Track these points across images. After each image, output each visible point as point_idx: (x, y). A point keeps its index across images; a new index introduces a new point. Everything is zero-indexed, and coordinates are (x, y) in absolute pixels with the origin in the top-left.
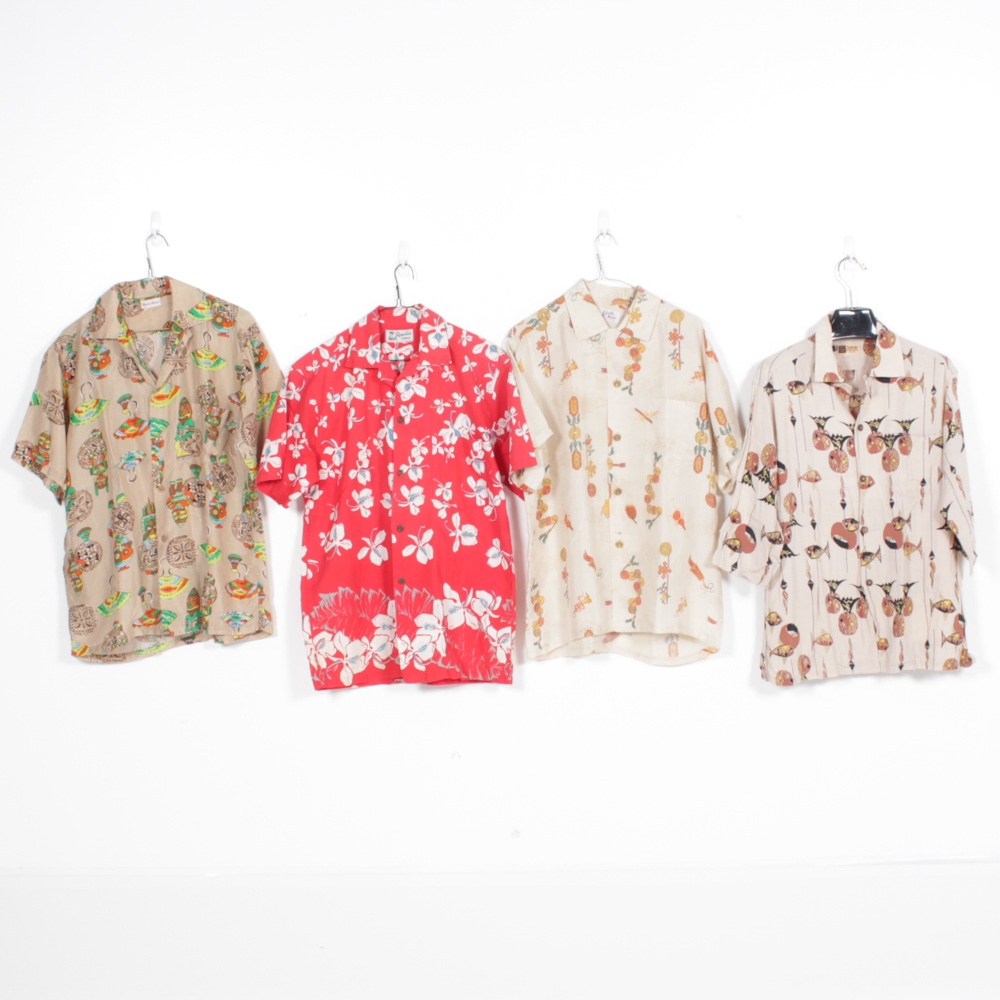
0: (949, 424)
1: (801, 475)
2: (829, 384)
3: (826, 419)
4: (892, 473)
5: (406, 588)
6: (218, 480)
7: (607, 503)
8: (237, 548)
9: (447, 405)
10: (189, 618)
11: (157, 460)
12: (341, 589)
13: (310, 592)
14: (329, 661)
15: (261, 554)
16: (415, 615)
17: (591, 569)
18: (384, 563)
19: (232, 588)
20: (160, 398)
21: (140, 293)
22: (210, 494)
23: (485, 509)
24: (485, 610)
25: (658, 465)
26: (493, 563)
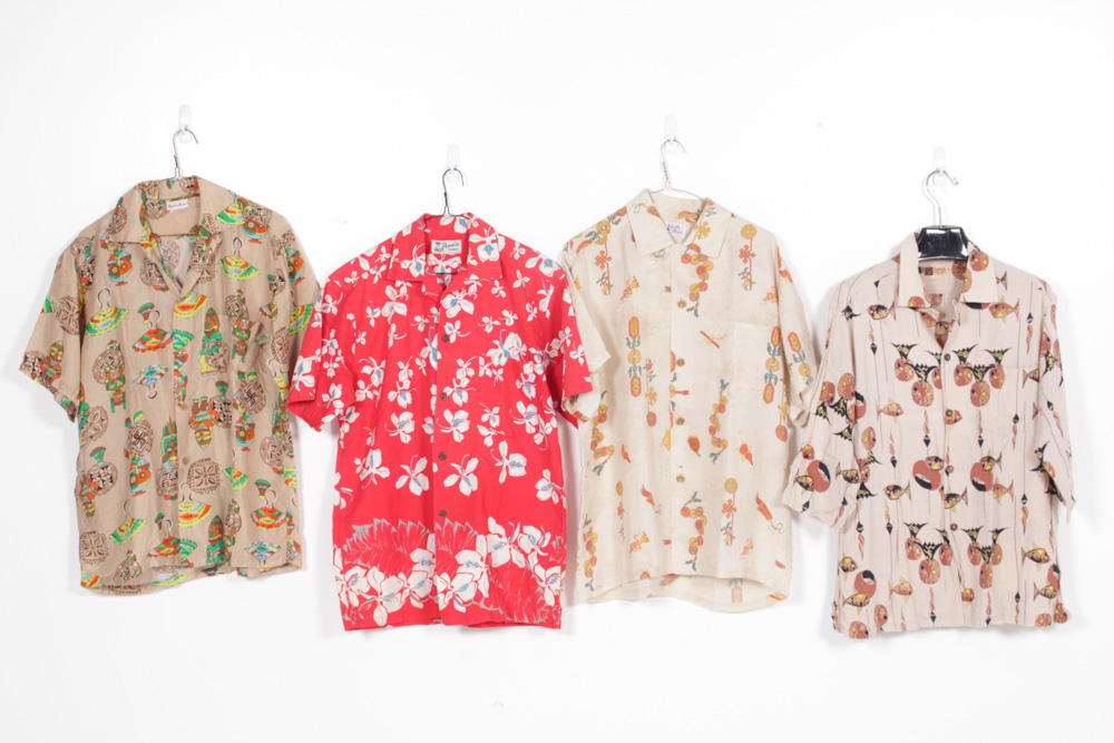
0: (1046, 356)
1: (881, 408)
2: (914, 308)
3: (909, 348)
4: (981, 408)
5: (447, 521)
6: (246, 399)
7: (668, 433)
8: (265, 473)
9: (497, 323)
10: (211, 547)
11: (180, 375)
12: (376, 521)
13: (343, 523)
14: (361, 598)
15: (291, 480)
16: (456, 552)
17: (650, 505)
18: (424, 492)
19: (259, 517)
20: (185, 308)
21: (166, 193)
22: (236, 414)
23: (535, 437)
24: (532, 546)
25: (724, 393)
26: (543, 495)
